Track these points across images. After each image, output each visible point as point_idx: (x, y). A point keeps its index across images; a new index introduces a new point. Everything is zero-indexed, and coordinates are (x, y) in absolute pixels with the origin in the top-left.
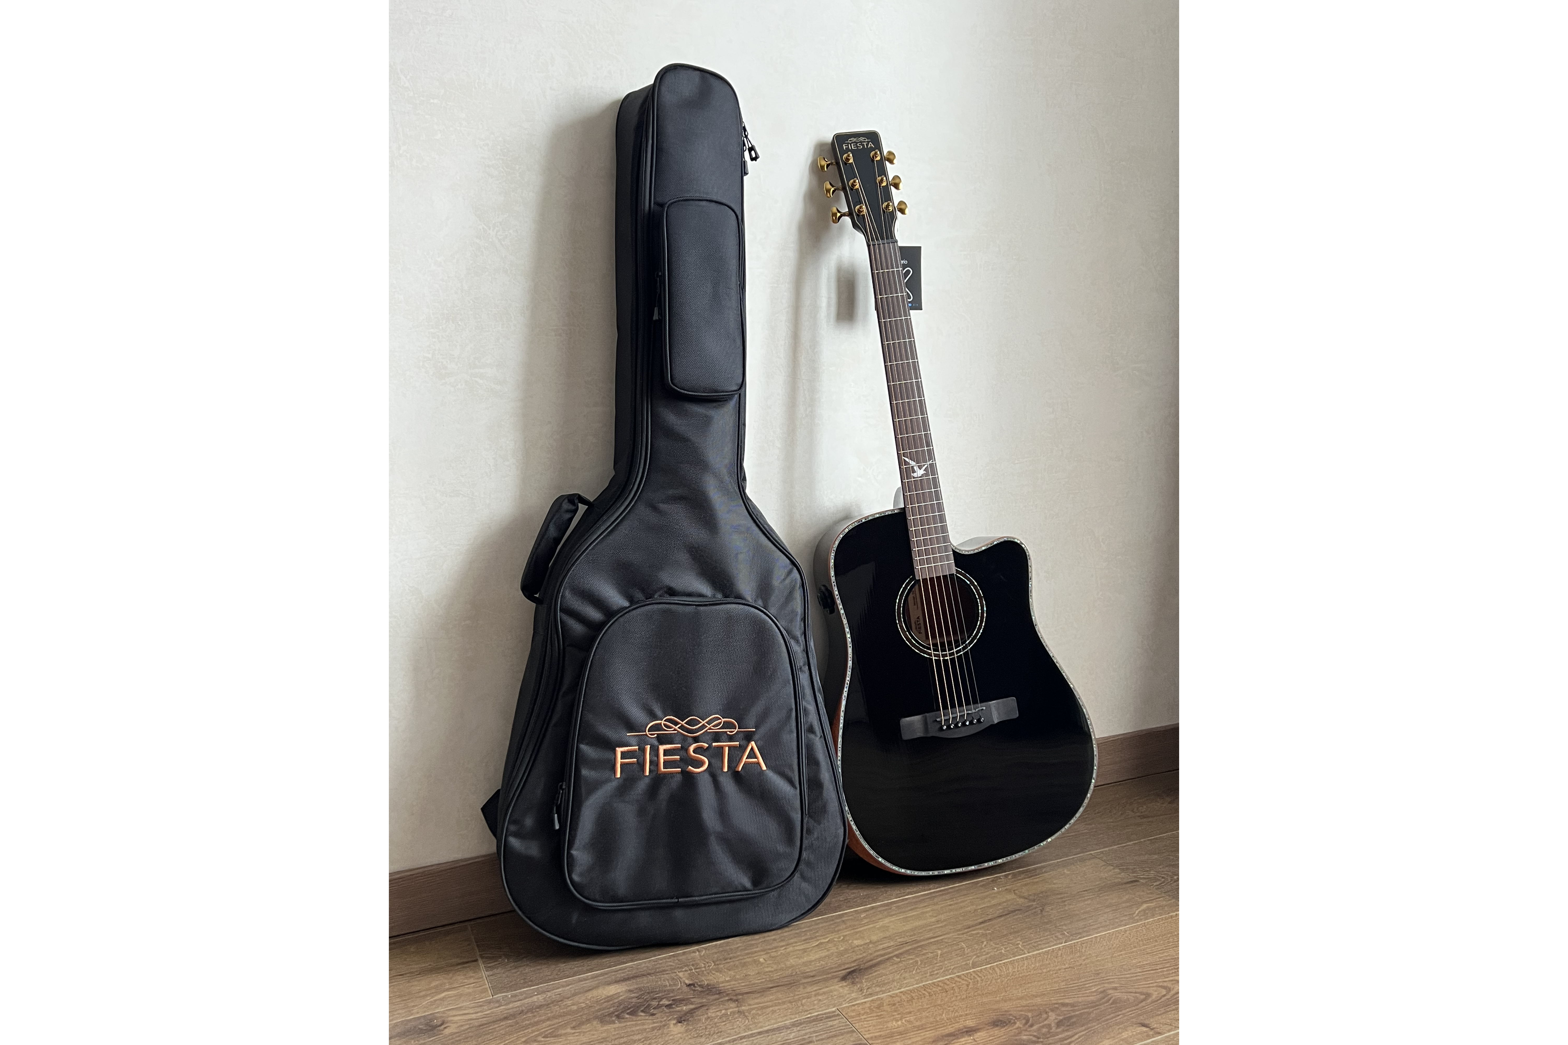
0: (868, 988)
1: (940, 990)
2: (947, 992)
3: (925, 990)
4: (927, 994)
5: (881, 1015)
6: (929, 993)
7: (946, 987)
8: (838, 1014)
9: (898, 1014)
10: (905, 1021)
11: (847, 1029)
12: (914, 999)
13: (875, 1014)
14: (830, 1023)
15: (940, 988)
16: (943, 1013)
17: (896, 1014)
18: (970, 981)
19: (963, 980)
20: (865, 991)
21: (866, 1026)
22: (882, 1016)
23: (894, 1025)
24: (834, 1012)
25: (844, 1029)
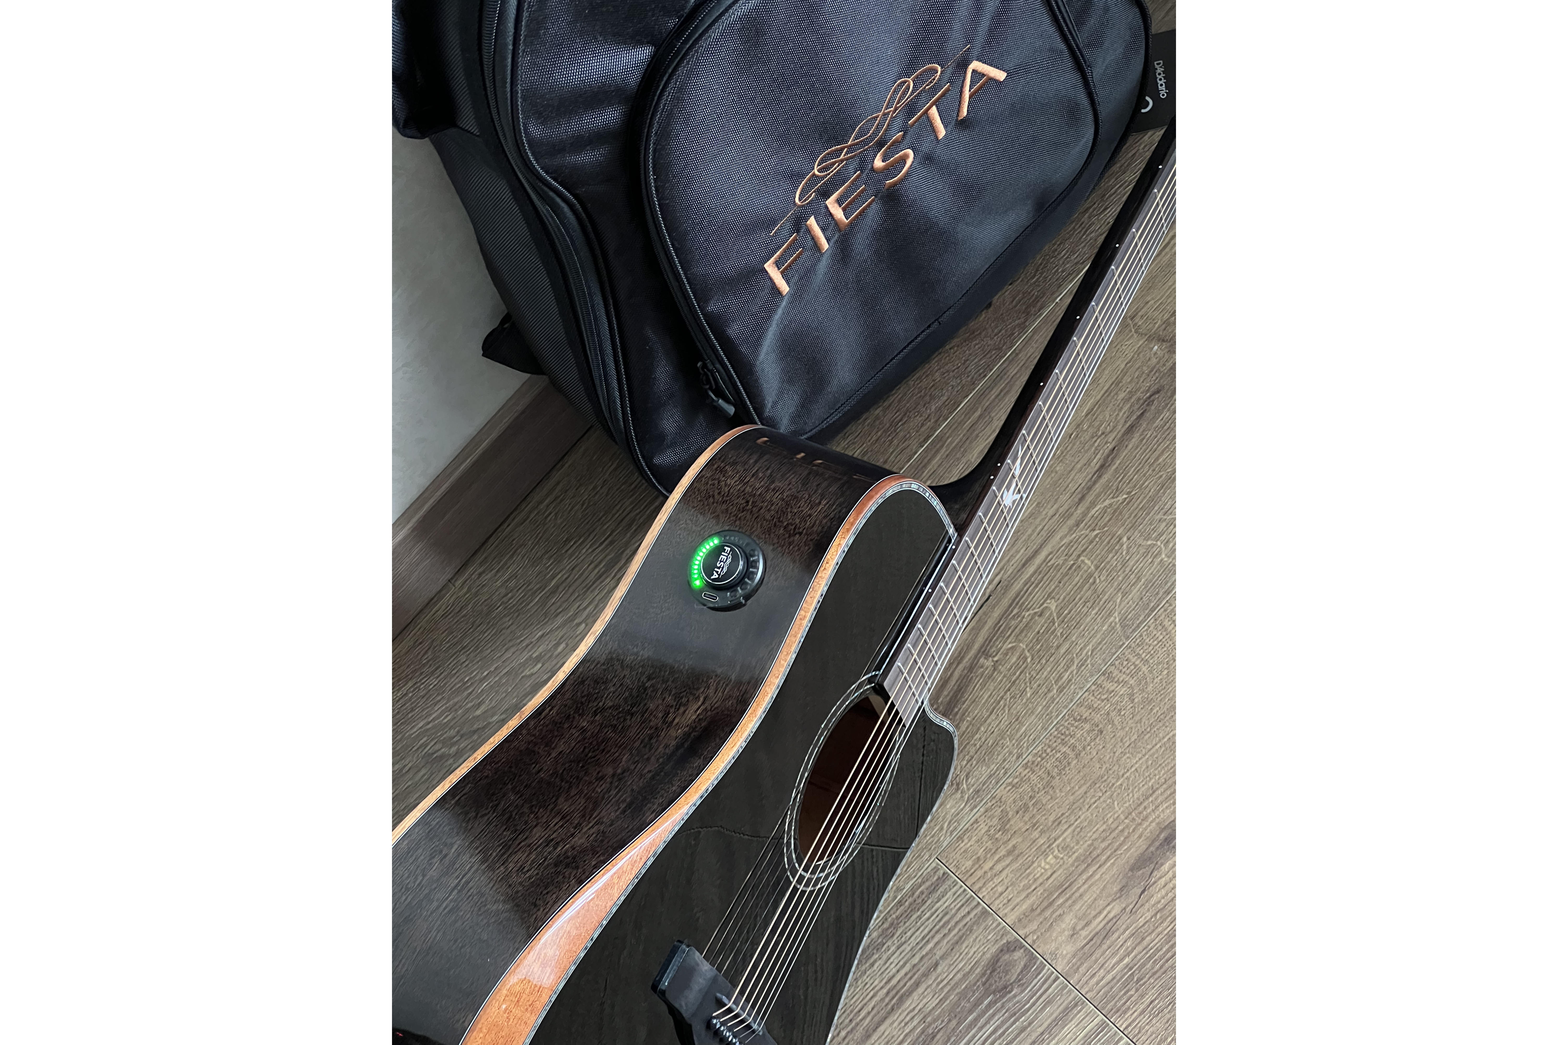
0: (967, 776)
1: (1088, 732)
2: (1102, 732)
3: (1063, 743)
4: (1072, 755)
5: (1014, 847)
6: (1073, 747)
7: (1097, 718)
8: (944, 874)
9: (1042, 832)
10: (1058, 846)
11: (972, 909)
12: (1052, 777)
13: (1002, 852)
14: (942, 905)
15: (1087, 726)
16: (1114, 801)
17: (1036, 834)
18: (1132, 682)
19: (1118, 682)
20: (965, 786)
21: (1000, 889)
22: (1016, 852)
23: (1046, 870)
24: (936, 870)
25: (969, 913)
